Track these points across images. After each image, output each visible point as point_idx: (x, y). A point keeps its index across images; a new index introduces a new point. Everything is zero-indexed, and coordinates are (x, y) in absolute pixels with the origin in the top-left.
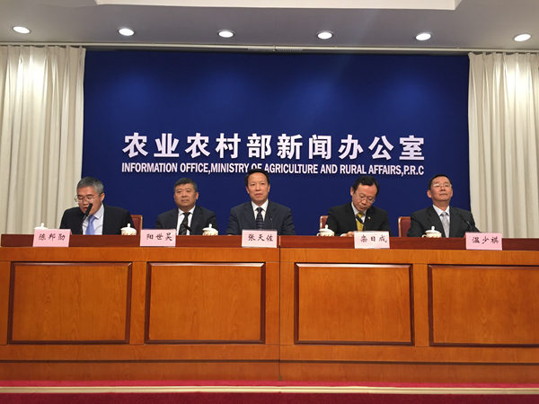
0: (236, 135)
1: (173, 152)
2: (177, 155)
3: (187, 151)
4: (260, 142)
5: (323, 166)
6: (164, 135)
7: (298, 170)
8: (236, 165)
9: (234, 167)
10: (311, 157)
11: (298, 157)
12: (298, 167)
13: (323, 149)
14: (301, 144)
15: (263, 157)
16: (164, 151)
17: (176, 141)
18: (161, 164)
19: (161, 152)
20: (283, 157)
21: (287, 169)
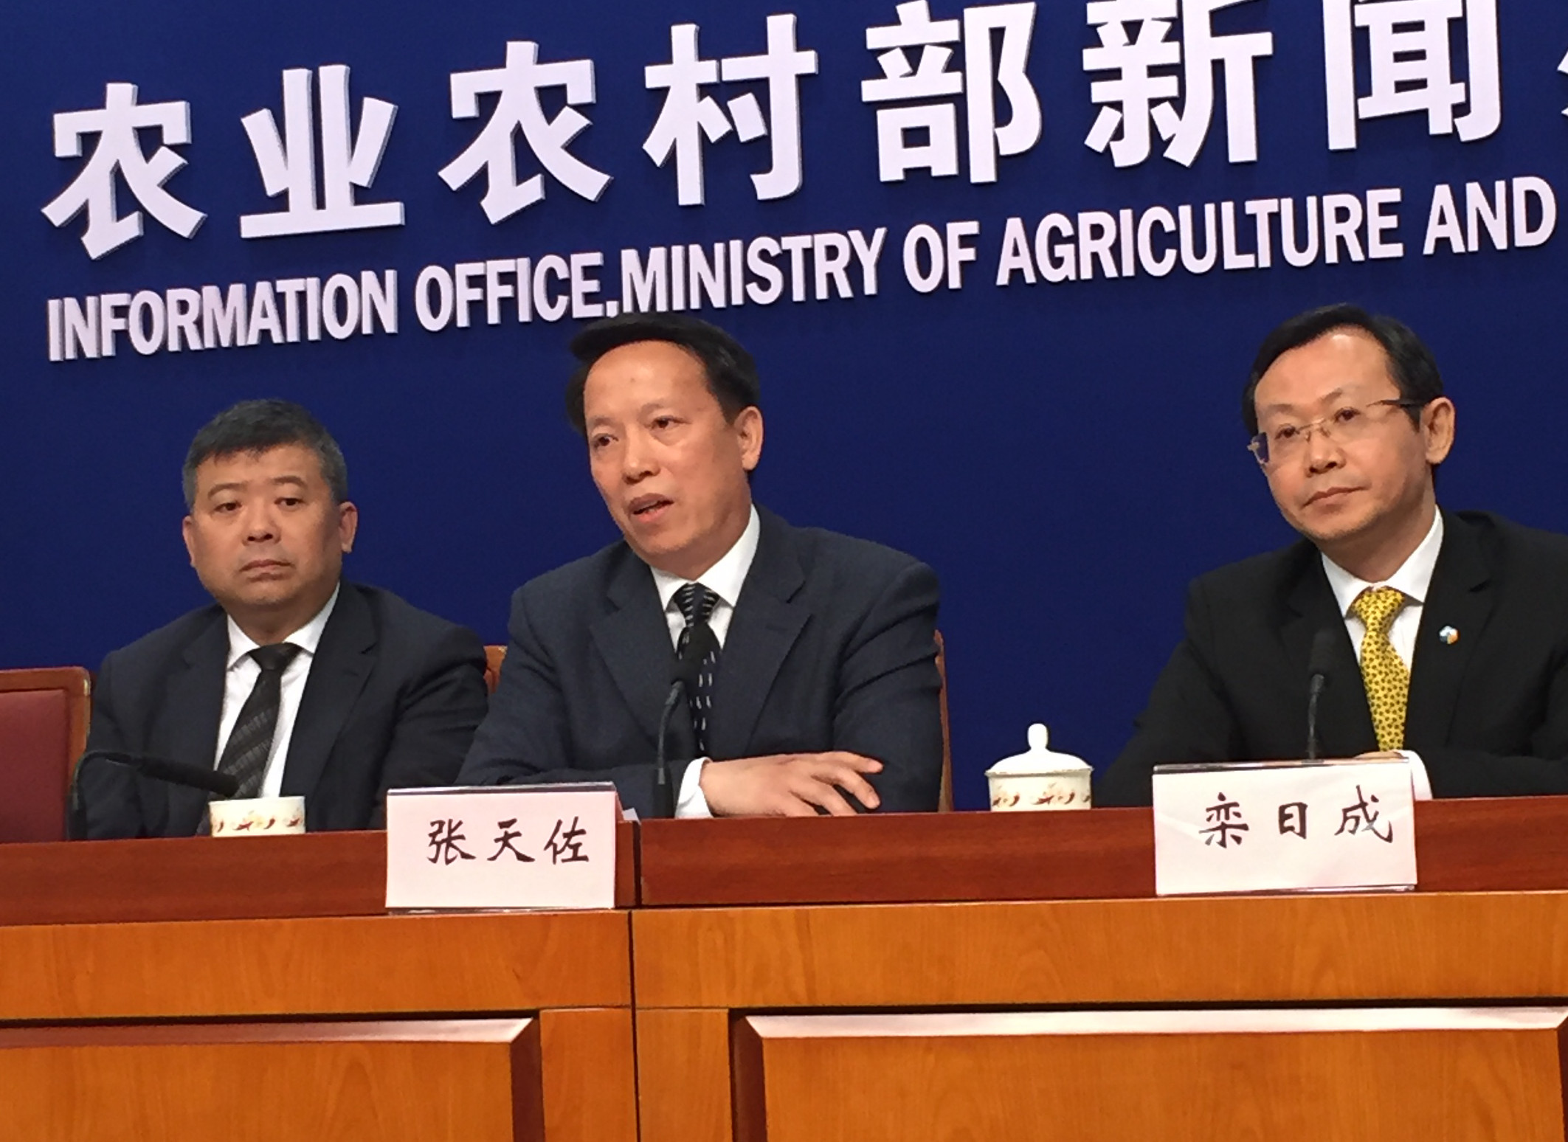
0: (781, 27)
1: (361, 195)
2: (389, 214)
3: (456, 174)
4: (957, 62)
5: (1442, 195)
6: (295, 81)
7: (1246, 243)
8: (795, 244)
9: (783, 261)
10: (1341, 136)
11: (1242, 146)
12: (1246, 226)
13: (1437, 65)
14: (1262, 43)
15: (983, 171)
16: (301, 196)
17: (378, 114)
18: (289, 287)
19: (280, 203)
20: (1131, 153)
21: (1163, 240)
